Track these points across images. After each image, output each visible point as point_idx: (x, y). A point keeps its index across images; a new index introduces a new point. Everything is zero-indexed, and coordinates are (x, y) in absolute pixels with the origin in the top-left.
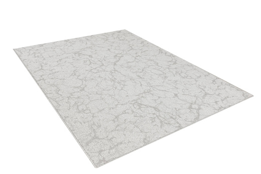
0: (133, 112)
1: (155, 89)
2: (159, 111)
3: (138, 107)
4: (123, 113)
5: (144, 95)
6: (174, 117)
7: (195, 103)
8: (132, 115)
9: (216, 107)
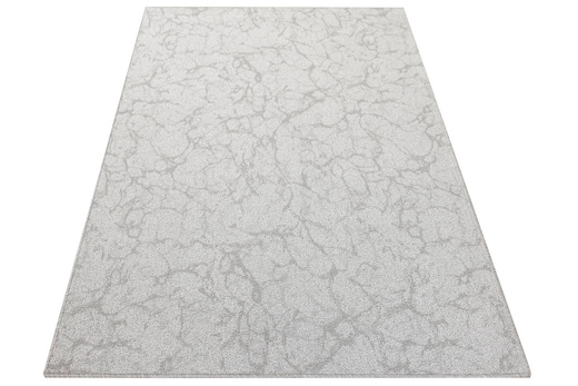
0: (208, 276)
1: (304, 234)
2: (258, 301)
3: (226, 268)
4: (187, 270)
5: (267, 240)
6: (272, 335)
7: (355, 319)
8: (199, 285)
9: (393, 358)
